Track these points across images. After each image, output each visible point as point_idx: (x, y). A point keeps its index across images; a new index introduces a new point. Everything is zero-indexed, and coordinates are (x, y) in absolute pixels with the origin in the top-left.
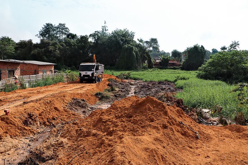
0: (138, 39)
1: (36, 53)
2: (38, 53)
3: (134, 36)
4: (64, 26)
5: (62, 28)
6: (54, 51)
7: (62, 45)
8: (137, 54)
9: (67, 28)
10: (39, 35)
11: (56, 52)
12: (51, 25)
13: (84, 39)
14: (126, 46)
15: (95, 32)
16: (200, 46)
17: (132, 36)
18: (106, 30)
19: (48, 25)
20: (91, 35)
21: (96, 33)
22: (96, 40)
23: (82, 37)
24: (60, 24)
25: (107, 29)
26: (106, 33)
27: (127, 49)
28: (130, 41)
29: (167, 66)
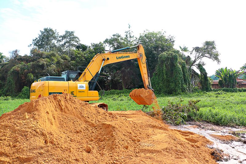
0: (181, 48)
1: (19, 69)
2: (23, 69)
3: (174, 41)
4: (73, 35)
6: (47, 65)
8: (183, 67)
9: (77, 38)
12: (52, 30)
14: (165, 54)
15: (114, 35)
17: (171, 42)
18: (130, 37)
20: (106, 41)
21: (115, 37)
24: (67, 32)
25: (132, 36)
26: (131, 41)
27: (168, 58)
28: (170, 47)
29: (233, 86)
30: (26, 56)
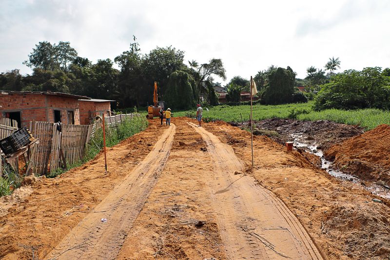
0: (189, 62)
3: (183, 57)
4: (68, 46)
5: (65, 49)
7: (70, 77)
8: (193, 84)
9: (73, 50)
10: (29, 62)
11: (63, 88)
12: (49, 44)
13: (104, 65)
14: (176, 73)
15: (124, 53)
16: (286, 68)
17: (180, 56)
18: (136, 50)
19: (43, 44)
21: (126, 54)
22: (124, 66)
23: (101, 63)
24: (61, 43)
25: (138, 49)
26: (137, 54)
27: (179, 77)
28: (179, 65)
29: (238, 100)
30: (29, 76)
